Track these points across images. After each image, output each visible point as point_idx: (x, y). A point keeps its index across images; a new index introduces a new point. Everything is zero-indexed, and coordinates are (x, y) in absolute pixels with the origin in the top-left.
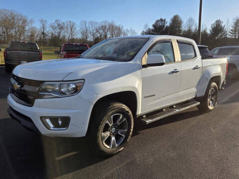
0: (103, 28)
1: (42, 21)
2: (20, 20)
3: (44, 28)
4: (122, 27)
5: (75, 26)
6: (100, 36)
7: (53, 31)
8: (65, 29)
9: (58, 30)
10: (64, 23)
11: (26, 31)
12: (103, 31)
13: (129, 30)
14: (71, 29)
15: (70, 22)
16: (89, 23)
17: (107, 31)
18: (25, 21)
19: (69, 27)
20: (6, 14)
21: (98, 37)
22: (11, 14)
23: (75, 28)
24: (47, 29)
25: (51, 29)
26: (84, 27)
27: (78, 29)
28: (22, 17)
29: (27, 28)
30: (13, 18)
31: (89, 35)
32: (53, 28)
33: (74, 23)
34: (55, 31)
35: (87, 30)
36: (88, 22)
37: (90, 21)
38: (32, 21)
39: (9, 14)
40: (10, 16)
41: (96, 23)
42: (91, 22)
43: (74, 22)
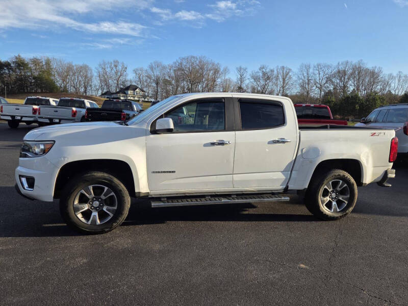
0: (341, 74)
1: (239, 69)
2: (210, 70)
3: (242, 80)
4: (380, 71)
5: (290, 74)
6: (334, 89)
7: (255, 83)
8: (274, 80)
9: (262, 82)
10: (272, 71)
11: (217, 85)
12: (341, 80)
13: (395, 75)
14: (284, 80)
15: (283, 68)
16: (315, 67)
17: (349, 79)
18: (216, 71)
19: (280, 77)
20: (193, 63)
21: (330, 91)
22: (200, 62)
23: (290, 78)
24: (247, 82)
25: (252, 80)
26: (305, 75)
27: (294, 78)
28: (213, 65)
29: (219, 81)
30: (202, 68)
31: (314, 88)
32: (256, 79)
33: (290, 70)
34: (259, 83)
35: (309, 80)
36: (312, 66)
37: (316, 64)
38: (226, 71)
39: (197, 62)
40: (197, 65)
41: (329, 67)
42: (319, 65)
43: (290, 68)
